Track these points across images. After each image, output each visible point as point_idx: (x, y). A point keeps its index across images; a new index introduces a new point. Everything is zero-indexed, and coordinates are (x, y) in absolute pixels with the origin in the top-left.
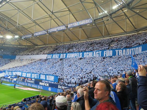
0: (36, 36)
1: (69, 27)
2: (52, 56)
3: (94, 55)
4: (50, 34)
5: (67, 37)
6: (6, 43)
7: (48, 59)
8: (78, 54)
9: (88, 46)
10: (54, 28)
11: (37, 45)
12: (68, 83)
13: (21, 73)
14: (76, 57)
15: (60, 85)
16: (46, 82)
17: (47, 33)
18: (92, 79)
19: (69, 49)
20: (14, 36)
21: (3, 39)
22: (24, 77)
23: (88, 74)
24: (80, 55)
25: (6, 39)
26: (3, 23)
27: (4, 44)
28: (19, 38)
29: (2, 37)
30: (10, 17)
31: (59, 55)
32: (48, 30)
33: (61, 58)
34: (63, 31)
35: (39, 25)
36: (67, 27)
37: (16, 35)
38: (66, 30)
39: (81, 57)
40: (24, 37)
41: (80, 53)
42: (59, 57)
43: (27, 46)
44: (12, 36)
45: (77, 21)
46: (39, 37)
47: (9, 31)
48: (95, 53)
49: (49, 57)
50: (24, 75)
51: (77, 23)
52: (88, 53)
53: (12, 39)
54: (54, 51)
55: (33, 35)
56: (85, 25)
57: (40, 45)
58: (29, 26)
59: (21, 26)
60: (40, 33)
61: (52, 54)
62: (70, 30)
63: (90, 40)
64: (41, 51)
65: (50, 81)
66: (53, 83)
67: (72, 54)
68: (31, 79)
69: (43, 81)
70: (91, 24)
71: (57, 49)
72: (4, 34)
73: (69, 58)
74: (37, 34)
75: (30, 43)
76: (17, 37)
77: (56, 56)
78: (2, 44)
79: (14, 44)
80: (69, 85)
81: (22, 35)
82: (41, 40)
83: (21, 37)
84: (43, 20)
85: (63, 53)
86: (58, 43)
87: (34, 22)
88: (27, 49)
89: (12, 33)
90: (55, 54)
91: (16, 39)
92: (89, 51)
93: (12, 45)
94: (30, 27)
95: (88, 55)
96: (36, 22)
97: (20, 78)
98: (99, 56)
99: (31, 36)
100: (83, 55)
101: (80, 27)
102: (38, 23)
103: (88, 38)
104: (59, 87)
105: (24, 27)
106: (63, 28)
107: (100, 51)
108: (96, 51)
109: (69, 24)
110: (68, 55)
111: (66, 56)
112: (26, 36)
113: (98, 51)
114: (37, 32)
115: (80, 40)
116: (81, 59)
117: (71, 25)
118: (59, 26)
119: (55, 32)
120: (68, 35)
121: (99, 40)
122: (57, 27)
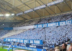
0: (26, 13)
1: (48, 5)
2: (37, 26)
3: (67, 24)
4: (35, 11)
5: (47, 12)
6: (6, 19)
7: (35, 28)
8: (55, 24)
9: (62, 18)
10: (38, 7)
11: (27, 19)
12: (50, 45)
13: (16, 39)
14: (54, 26)
15: (44, 47)
16: (34, 44)
17: (33, 11)
18: (67, 40)
19: (49, 20)
20: (11, 14)
21: (3, 16)
22: (18, 42)
23: (63, 37)
24: (57, 24)
25: (6, 17)
26: (3, 6)
27: (5, 20)
28: (14, 15)
29: (3, 15)
30: (8, 2)
31: (42, 25)
32: (33, 9)
33: (44, 27)
34: (44, 8)
35: (27, 6)
36: (47, 5)
37: (13, 13)
38: (46, 7)
39: (58, 25)
40: (18, 15)
41: (57, 23)
42: (43, 26)
43: (20, 20)
44: (10, 14)
45: (53, 1)
46: (28, 13)
47: (8, 11)
48: (67, 22)
49: (36, 27)
50: (19, 41)
51: (53, 2)
52: (62, 22)
53: (9, 16)
54: (39, 22)
55: (24, 13)
56: (59, 3)
57: (29, 19)
58: (21, 6)
59: (16, 7)
60: (28, 11)
61: (38, 25)
62: (49, 8)
63: (63, 13)
64: (30, 23)
65: (37, 44)
66: (39, 45)
67: (51, 24)
68: (24, 43)
69: (32, 44)
70: (63, 2)
71: (40, 21)
72: (4, 13)
73: (49, 27)
74: (26, 12)
75: (22, 18)
76: (13, 14)
77: (40, 26)
78: (3, 20)
79: (11, 20)
80: (50, 46)
81: (17, 13)
82: (29, 16)
83: (15, 15)
84: (30, 2)
85: (45, 24)
86: (41, 17)
87: (24, 4)
88: (20, 22)
89: (10, 12)
90: (39, 24)
91: (12, 16)
92: (63, 21)
93: (9, 20)
94: (22, 8)
95: (62, 24)
96: (25, 4)
97: (16, 43)
98: (70, 24)
99: (23, 13)
100: (59, 24)
101: (56, 5)
102: (27, 4)
103: (61, 12)
104: (43, 48)
105: (17, 8)
106: (44, 6)
107: (70, 20)
108: (68, 21)
109: (48, 3)
110: (48, 24)
111: (47, 25)
112: (19, 14)
113: (69, 20)
114: (26, 10)
115: (56, 14)
116: (57, 27)
117: (49, 4)
118: (41, 5)
119: (38, 9)
120: (48, 11)
121: (69, 13)
122: (40, 6)
